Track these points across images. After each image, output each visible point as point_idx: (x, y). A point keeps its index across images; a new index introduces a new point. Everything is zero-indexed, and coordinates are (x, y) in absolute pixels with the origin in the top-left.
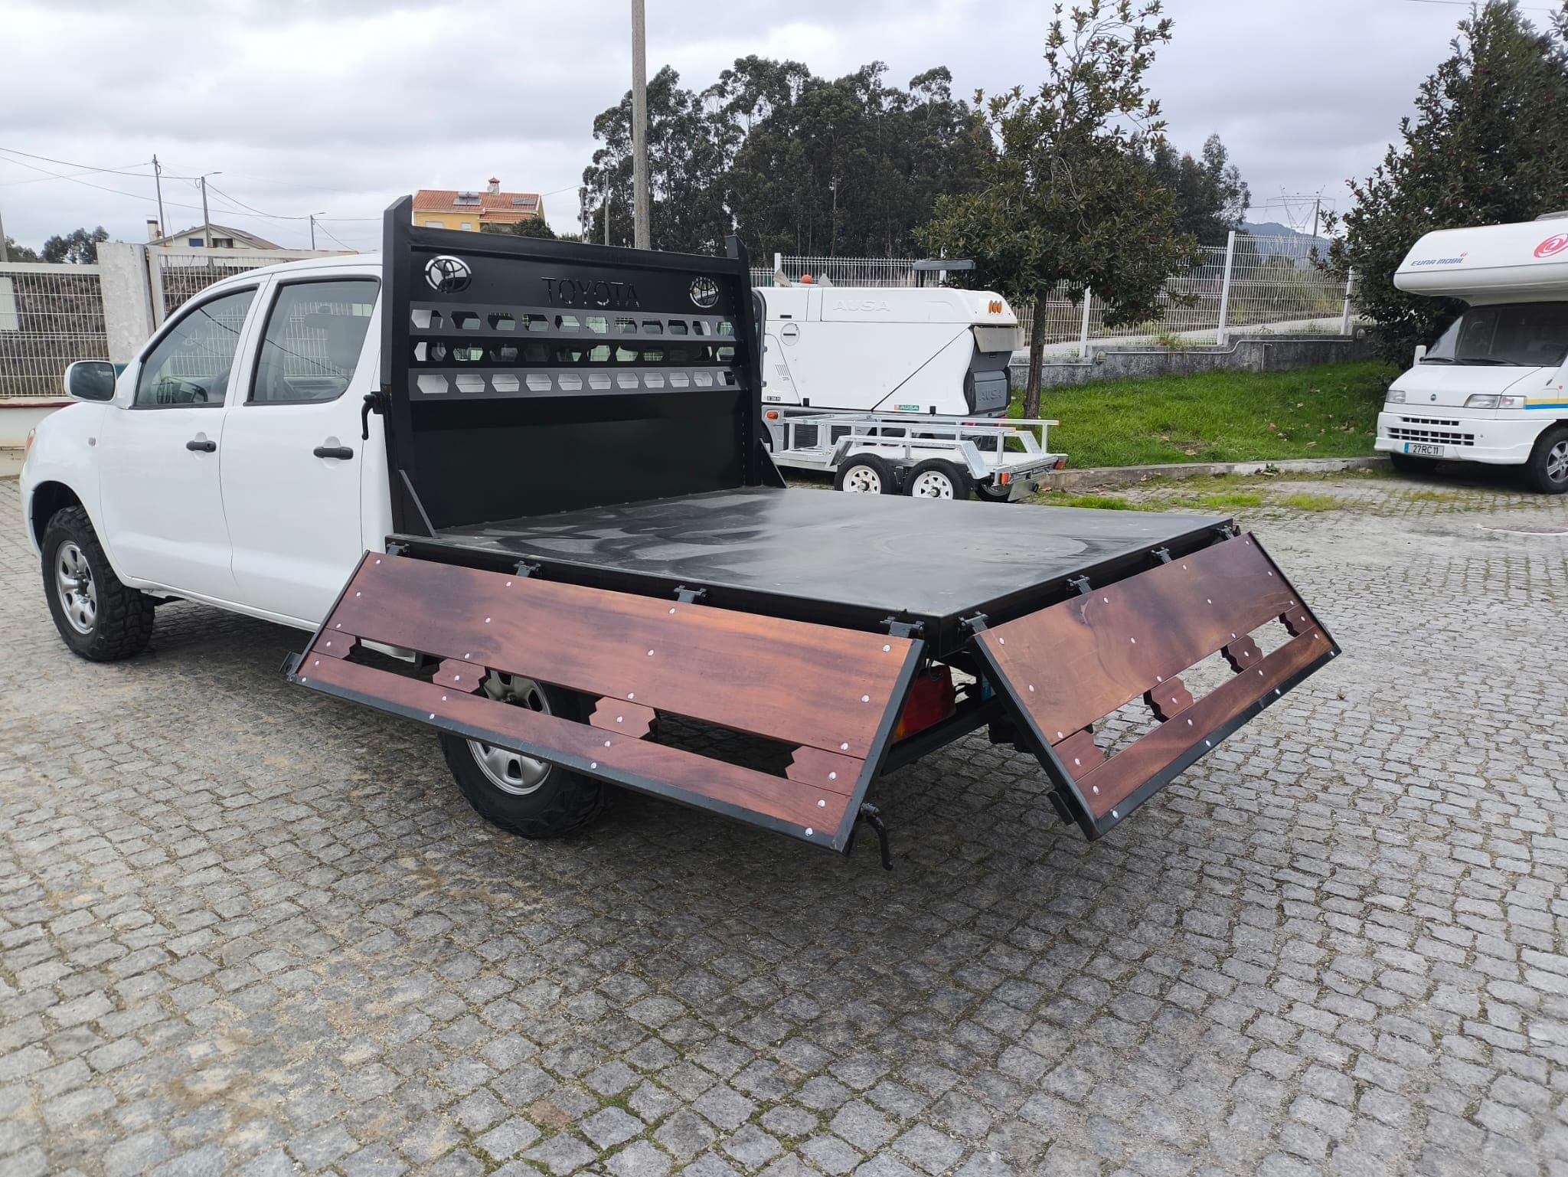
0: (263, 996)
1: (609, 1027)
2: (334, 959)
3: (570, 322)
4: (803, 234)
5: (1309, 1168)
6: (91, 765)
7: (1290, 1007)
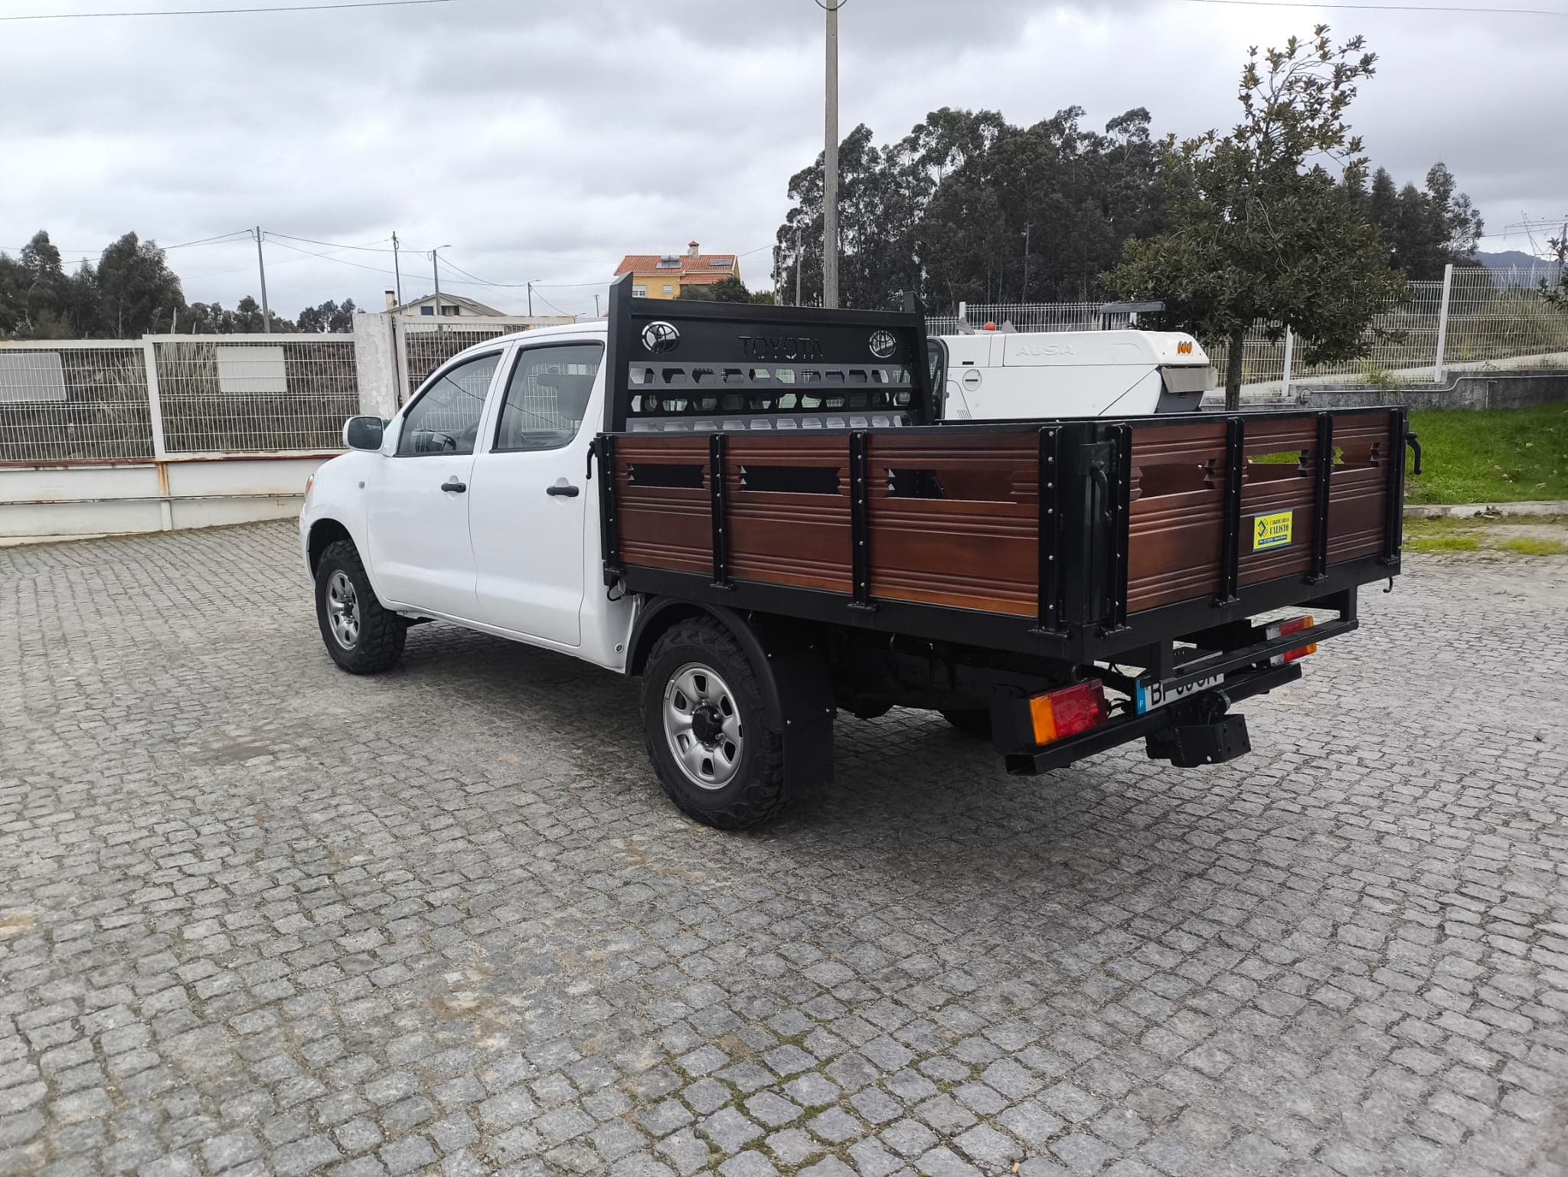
0: (503, 940)
1: (787, 984)
2: (559, 915)
3: (761, 374)
4: (993, 280)
5: (1441, 1151)
6: (359, 756)
7: (1440, 1014)
